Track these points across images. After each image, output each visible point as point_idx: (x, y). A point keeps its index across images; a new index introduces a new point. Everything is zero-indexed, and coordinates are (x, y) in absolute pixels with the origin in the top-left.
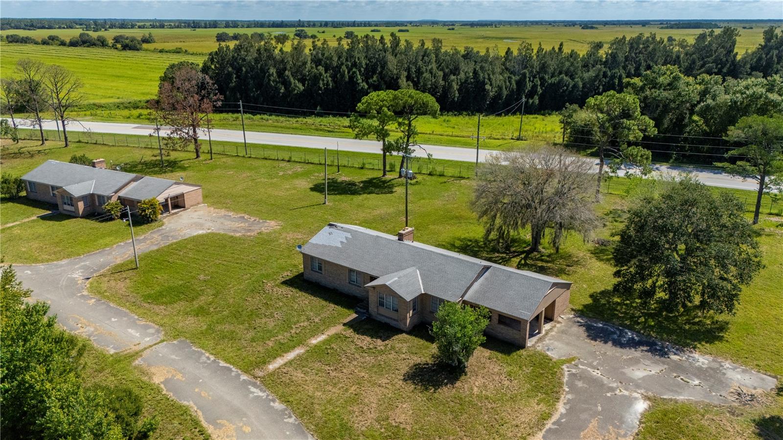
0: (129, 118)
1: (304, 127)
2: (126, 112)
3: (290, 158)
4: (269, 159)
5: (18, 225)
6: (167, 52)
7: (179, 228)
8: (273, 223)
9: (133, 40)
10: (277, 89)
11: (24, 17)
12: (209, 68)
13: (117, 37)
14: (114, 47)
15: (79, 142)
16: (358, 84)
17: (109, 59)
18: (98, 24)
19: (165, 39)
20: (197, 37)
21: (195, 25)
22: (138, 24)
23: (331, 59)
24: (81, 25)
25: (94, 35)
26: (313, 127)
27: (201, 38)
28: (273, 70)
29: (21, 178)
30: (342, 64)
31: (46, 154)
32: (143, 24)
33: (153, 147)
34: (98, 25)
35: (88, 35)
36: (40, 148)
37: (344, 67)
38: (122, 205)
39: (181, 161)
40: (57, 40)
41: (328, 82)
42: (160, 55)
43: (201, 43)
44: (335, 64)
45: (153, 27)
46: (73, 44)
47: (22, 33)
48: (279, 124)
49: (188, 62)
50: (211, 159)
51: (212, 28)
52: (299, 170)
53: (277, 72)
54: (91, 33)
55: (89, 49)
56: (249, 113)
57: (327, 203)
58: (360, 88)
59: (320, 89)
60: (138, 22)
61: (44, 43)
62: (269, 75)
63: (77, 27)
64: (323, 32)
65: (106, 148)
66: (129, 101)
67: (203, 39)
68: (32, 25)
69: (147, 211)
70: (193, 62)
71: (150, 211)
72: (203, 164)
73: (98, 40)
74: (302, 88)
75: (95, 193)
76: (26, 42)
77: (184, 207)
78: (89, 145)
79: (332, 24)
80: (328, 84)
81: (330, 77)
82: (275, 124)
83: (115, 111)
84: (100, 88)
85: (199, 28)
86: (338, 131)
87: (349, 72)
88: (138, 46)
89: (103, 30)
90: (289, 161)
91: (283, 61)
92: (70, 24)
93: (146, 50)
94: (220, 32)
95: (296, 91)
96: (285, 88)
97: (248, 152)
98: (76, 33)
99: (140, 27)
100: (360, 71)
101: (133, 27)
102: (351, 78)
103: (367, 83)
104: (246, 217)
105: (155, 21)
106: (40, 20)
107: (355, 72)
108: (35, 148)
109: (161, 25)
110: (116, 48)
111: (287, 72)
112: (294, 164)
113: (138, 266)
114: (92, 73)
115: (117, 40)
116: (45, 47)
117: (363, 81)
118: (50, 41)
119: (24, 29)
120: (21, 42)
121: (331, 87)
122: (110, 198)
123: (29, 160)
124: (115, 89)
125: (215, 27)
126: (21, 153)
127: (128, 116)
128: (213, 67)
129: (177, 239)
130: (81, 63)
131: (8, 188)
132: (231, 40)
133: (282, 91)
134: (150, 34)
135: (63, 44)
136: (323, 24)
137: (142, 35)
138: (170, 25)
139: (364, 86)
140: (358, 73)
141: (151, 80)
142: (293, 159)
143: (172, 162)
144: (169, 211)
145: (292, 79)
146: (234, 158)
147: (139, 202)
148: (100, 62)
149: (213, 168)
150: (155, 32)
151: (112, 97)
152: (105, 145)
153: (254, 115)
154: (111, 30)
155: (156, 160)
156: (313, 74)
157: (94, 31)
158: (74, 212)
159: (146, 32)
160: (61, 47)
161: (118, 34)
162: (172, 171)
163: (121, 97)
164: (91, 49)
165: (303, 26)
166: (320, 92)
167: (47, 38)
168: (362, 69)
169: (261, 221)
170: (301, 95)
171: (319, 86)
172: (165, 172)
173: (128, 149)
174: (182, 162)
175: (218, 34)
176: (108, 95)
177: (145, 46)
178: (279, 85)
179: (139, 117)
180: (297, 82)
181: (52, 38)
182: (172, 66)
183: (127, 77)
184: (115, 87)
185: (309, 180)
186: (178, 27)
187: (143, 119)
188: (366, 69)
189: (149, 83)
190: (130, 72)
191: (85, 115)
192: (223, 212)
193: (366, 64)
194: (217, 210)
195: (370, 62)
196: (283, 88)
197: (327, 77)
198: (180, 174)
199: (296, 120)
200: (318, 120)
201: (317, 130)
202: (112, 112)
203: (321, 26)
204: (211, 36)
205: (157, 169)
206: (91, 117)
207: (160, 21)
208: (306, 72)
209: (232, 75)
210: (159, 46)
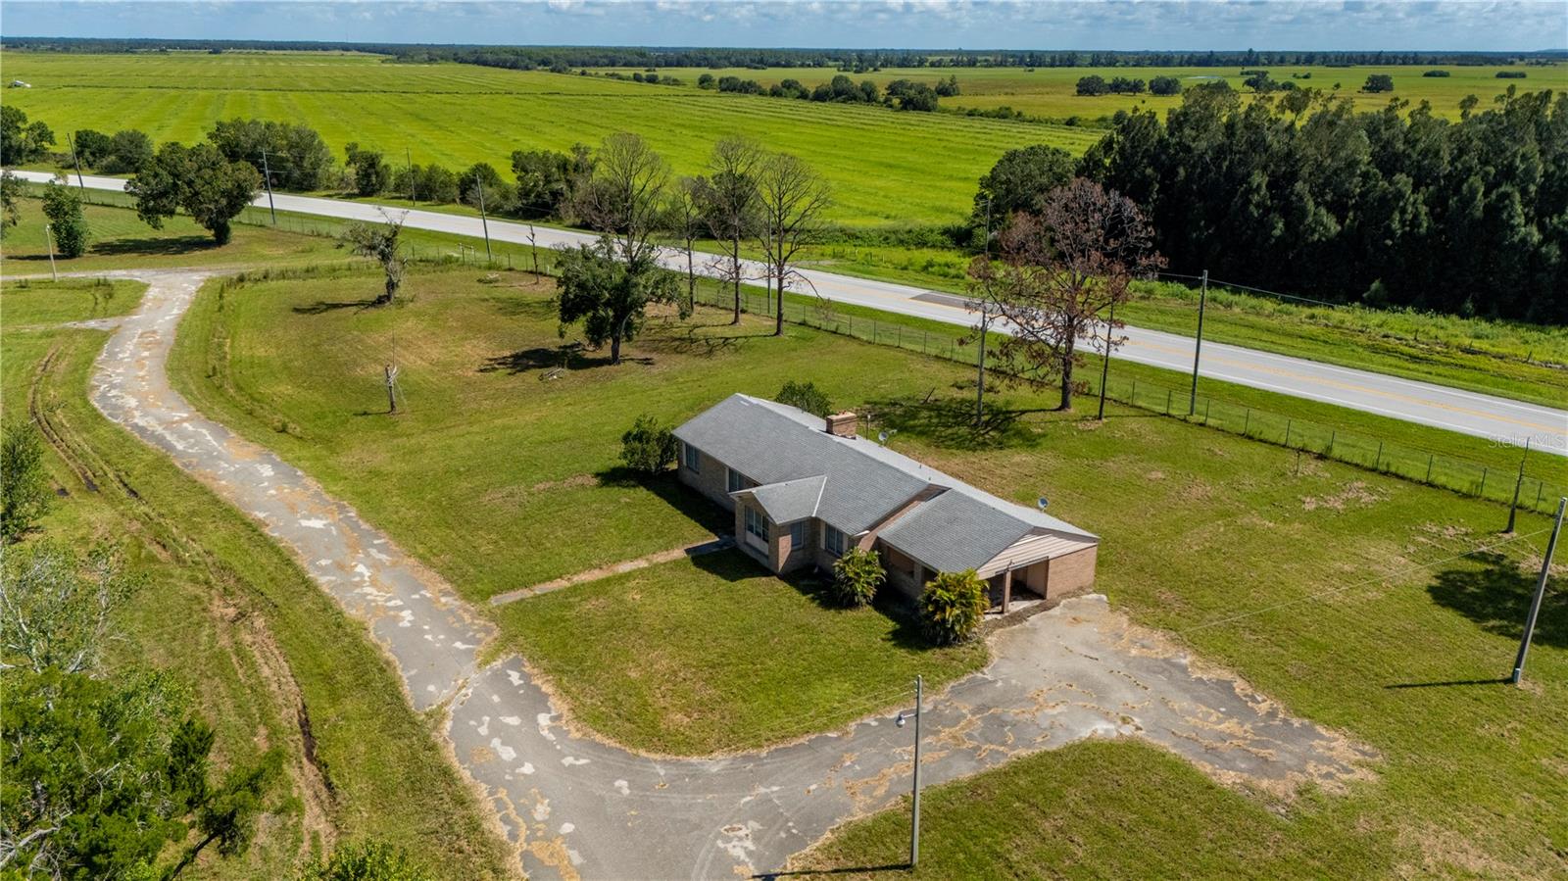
0: (905, 268)
1: (1336, 336)
2: (900, 255)
3: (1329, 448)
4: (1261, 441)
5: (641, 571)
6: (981, 115)
7: (1032, 692)
8: (1340, 745)
9: (922, 89)
10: (1264, 225)
11: (752, 47)
12: (1098, 164)
13: (895, 83)
14: (887, 104)
15: (803, 324)
16: (1512, 228)
17: (876, 128)
18: (863, 58)
19: (978, 89)
20: (1037, 86)
21: (1032, 60)
22: (930, 59)
23: (1437, 153)
24: (836, 60)
25: (856, 79)
26: (1362, 339)
27: (1044, 86)
28: (1259, 179)
29: (674, 432)
30: (1469, 170)
31: (737, 350)
32: (938, 58)
33: (955, 357)
34: (865, 60)
35: (847, 80)
36: (728, 332)
37: (1476, 181)
38: (883, 566)
39: (1023, 412)
40: (796, 88)
41: (1416, 216)
42: (968, 121)
43: (1047, 98)
44: (1445, 168)
45: (957, 64)
46: (820, 96)
47: (743, 74)
48: (1262, 321)
49: (1047, 148)
50: (1100, 418)
51: (1064, 66)
52: (1366, 497)
53: (1269, 186)
54: (851, 76)
55: (844, 105)
56: (1180, 281)
57: (1520, 683)
58: (1516, 239)
59: (1390, 233)
60: (930, 55)
61: (775, 93)
62: (1250, 191)
63: (831, 63)
64: (1306, 77)
65: (853, 347)
66: (908, 228)
67: (1048, 90)
68: (761, 59)
69: (948, 609)
70: (1058, 147)
71: (958, 612)
72: (1079, 431)
73: (863, 90)
74: (1334, 228)
75: (823, 518)
76: (747, 92)
77: (1042, 596)
78: (821, 334)
79: (1325, 58)
80: (1415, 221)
81: (1425, 202)
82: (1252, 318)
83: (878, 249)
84: (856, 191)
85: (1040, 66)
86: (1444, 359)
87: (1486, 194)
88: (931, 103)
89: (871, 69)
90: (1321, 457)
91: (1290, 154)
92: (819, 59)
93: (944, 111)
94: (1087, 76)
95: (1316, 236)
96: (1285, 225)
97: (1199, 407)
98: (827, 75)
99: (932, 65)
100: (1524, 192)
101: (921, 64)
102: (1494, 210)
103: (1542, 228)
104: (1240, 686)
105: (960, 52)
106: (774, 52)
107: (1507, 195)
108: (720, 332)
109: (970, 60)
110: (891, 106)
111: (1299, 186)
112: (1341, 470)
113: (916, 860)
114: (845, 157)
115: (894, 89)
116: (774, 100)
117: (1529, 221)
118: (785, 90)
119: (748, 67)
120: (740, 91)
121: (1423, 230)
122: (854, 541)
123: (704, 363)
124: (882, 193)
125: (1071, 65)
126: (692, 341)
127: (905, 263)
128: (1107, 162)
129: (1030, 745)
130: (828, 134)
131: (643, 451)
132: (1107, 93)
133: (1277, 232)
134: (953, 78)
135: (804, 96)
136: (1303, 57)
137: (939, 79)
138: (986, 60)
139: (1529, 234)
140: (1517, 196)
141: (951, 178)
142: (1337, 452)
143: (999, 412)
144: (1001, 603)
145: (1311, 205)
146: (1158, 421)
147: (930, 574)
148: (862, 133)
149: (1107, 448)
150: (963, 73)
151: (876, 214)
152: (854, 338)
153: (1191, 288)
154: (884, 70)
155: (963, 401)
156: (1378, 193)
157: (856, 72)
158: (767, 557)
159: (944, 75)
160: (801, 101)
161: (897, 79)
162: (1001, 446)
163: (893, 214)
164: (849, 107)
165: (1256, 63)
166: (1389, 242)
167: (780, 85)
168: (1532, 188)
169: (1296, 723)
170: (1332, 245)
171: (1389, 226)
172: (984, 445)
173: (901, 355)
174: (1025, 417)
175: (1083, 79)
176: (870, 209)
177: (942, 101)
178: (1275, 217)
179: (927, 267)
180: (1323, 211)
181: (789, 85)
182: (1011, 156)
183: (905, 168)
184: (881, 189)
185: (1412, 549)
186: (1002, 64)
187: (933, 273)
188: (1542, 188)
189: (948, 184)
190: (912, 157)
191: (822, 255)
192: (1160, 645)
193: (1546, 175)
194: (1139, 631)
195: (1559, 167)
196: (1280, 225)
197: (1416, 202)
198: (1020, 458)
199: (1308, 311)
200: (1375, 317)
201: (1374, 349)
202: (874, 251)
203: (1297, 63)
204: (1064, 84)
205: (963, 430)
206: (833, 262)
207: (969, 53)
208: (1355, 186)
209: (1151, 184)
210: (966, 102)
